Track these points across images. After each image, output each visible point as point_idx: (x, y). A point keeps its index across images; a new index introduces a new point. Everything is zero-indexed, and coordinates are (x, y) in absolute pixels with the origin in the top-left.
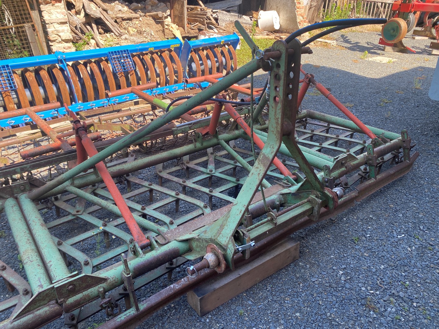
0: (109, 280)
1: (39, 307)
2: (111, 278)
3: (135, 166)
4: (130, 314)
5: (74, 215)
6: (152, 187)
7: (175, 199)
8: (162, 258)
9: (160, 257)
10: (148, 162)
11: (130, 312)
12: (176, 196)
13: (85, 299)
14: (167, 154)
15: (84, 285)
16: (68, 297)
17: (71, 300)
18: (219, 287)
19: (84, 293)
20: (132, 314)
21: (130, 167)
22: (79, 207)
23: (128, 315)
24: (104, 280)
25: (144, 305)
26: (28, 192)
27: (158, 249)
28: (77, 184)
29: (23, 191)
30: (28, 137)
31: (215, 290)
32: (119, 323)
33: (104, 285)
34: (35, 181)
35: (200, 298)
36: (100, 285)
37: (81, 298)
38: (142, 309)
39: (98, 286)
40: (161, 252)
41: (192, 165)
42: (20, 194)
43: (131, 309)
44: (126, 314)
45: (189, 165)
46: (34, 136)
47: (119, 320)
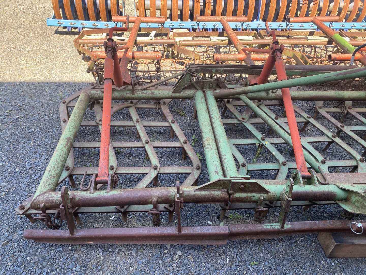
0: (270, 193)
1: (214, 189)
2: (272, 193)
3: (301, 95)
4: (276, 227)
5: (239, 121)
6: (310, 120)
7: (331, 140)
8: (319, 195)
9: (318, 194)
10: (314, 96)
11: (275, 226)
12: (333, 138)
13: (247, 199)
14: (335, 94)
15: (251, 189)
16: (237, 192)
17: (238, 195)
18: (358, 244)
19: (248, 194)
20: (277, 228)
21: (296, 95)
22: (245, 115)
23: (273, 227)
24: (266, 191)
25: (288, 226)
26: (213, 90)
27: (317, 186)
28: (250, 96)
29: (210, 88)
30: (218, 42)
31: (353, 244)
32: (265, 229)
33: (265, 195)
34: (221, 83)
35: (337, 244)
36: (261, 194)
37: (245, 197)
38: (286, 228)
39: (260, 194)
40: (320, 190)
41: (354, 111)
42: (208, 90)
43: (277, 224)
44: (272, 226)
45: (350, 111)
46: (222, 42)
47: (265, 227)
